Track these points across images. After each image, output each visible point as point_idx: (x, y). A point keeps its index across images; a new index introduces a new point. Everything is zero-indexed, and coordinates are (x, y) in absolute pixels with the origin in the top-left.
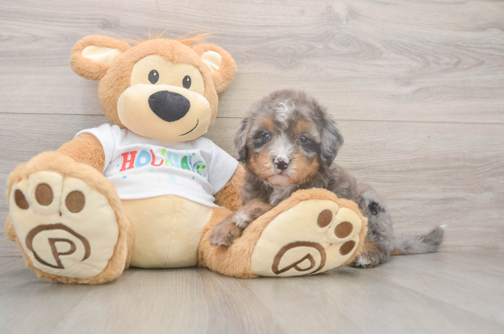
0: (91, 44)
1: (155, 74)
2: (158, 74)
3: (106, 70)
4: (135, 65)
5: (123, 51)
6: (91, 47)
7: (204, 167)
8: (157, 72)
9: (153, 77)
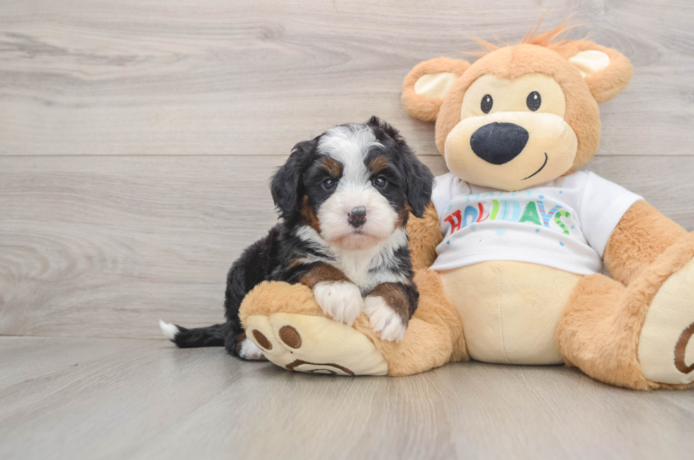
0: (424, 73)
1: (488, 100)
2: (491, 100)
3: (439, 107)
4: (466, 92)
5: (460, 75)
6: (426, 76)
7: (567, 214)
8: (490, 97)
9: (487, 105)
